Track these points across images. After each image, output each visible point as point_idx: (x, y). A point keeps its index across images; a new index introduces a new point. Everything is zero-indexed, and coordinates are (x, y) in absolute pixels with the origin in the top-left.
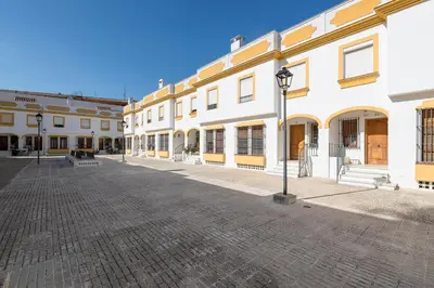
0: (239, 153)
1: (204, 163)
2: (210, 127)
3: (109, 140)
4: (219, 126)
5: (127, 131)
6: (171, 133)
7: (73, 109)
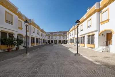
0: (88, 44)
1: (80, 46)
2: (81, 36)
3: (65, 41)
4: (83, 36)
5: (67, 38)
6: (74, 38)
7: (58, 35)
